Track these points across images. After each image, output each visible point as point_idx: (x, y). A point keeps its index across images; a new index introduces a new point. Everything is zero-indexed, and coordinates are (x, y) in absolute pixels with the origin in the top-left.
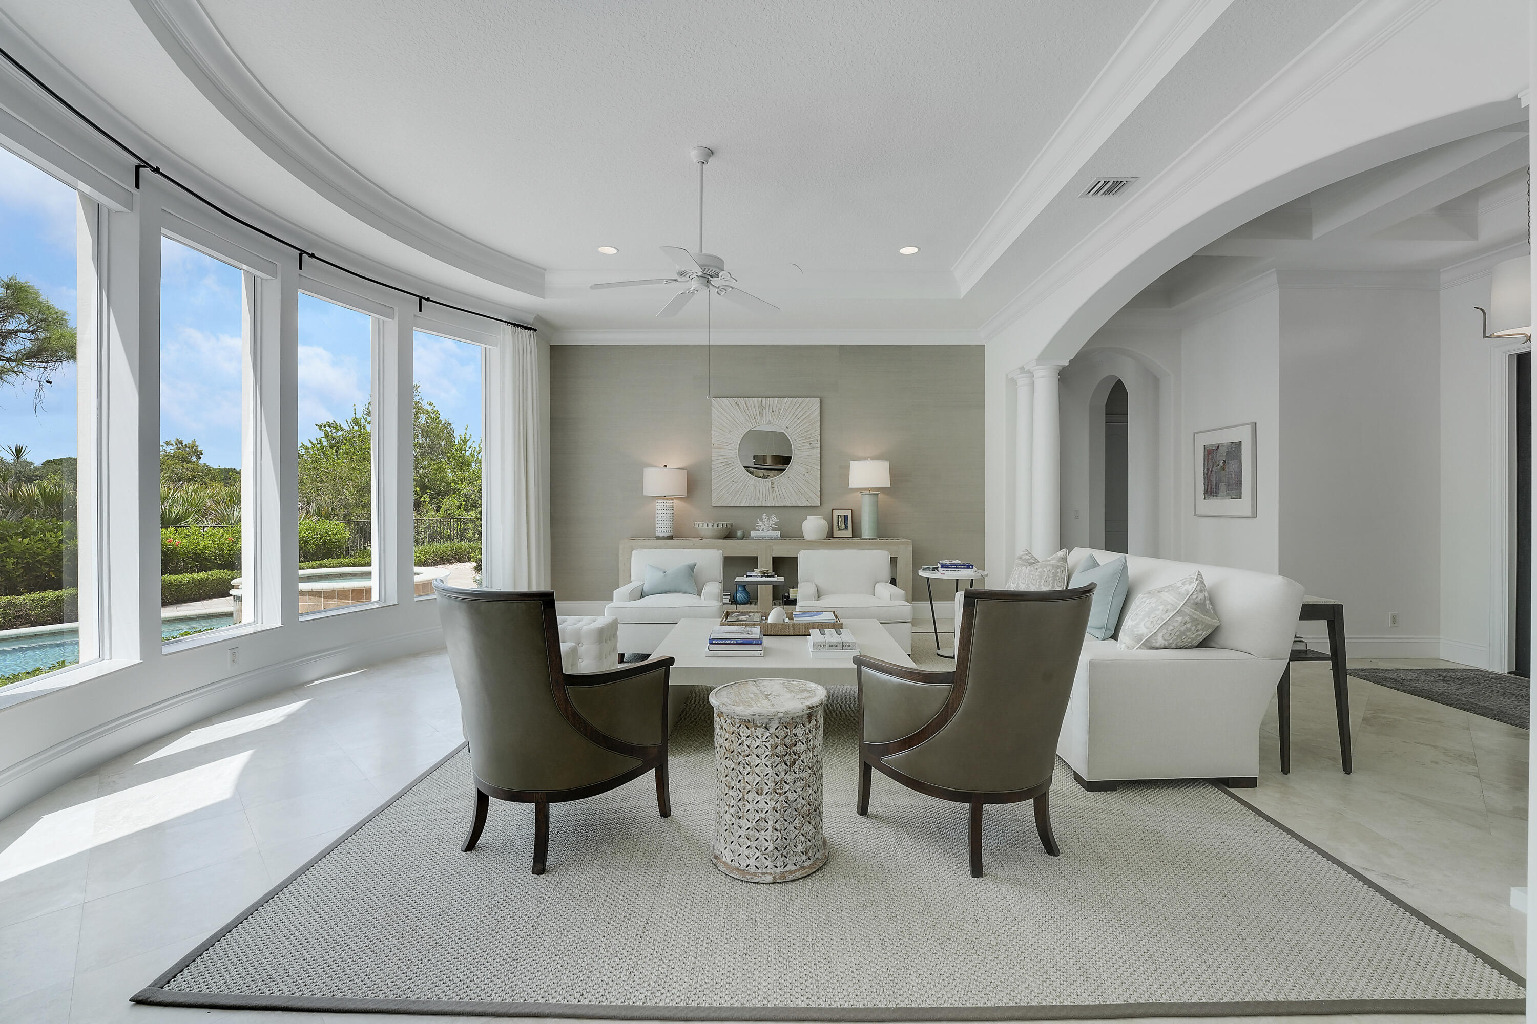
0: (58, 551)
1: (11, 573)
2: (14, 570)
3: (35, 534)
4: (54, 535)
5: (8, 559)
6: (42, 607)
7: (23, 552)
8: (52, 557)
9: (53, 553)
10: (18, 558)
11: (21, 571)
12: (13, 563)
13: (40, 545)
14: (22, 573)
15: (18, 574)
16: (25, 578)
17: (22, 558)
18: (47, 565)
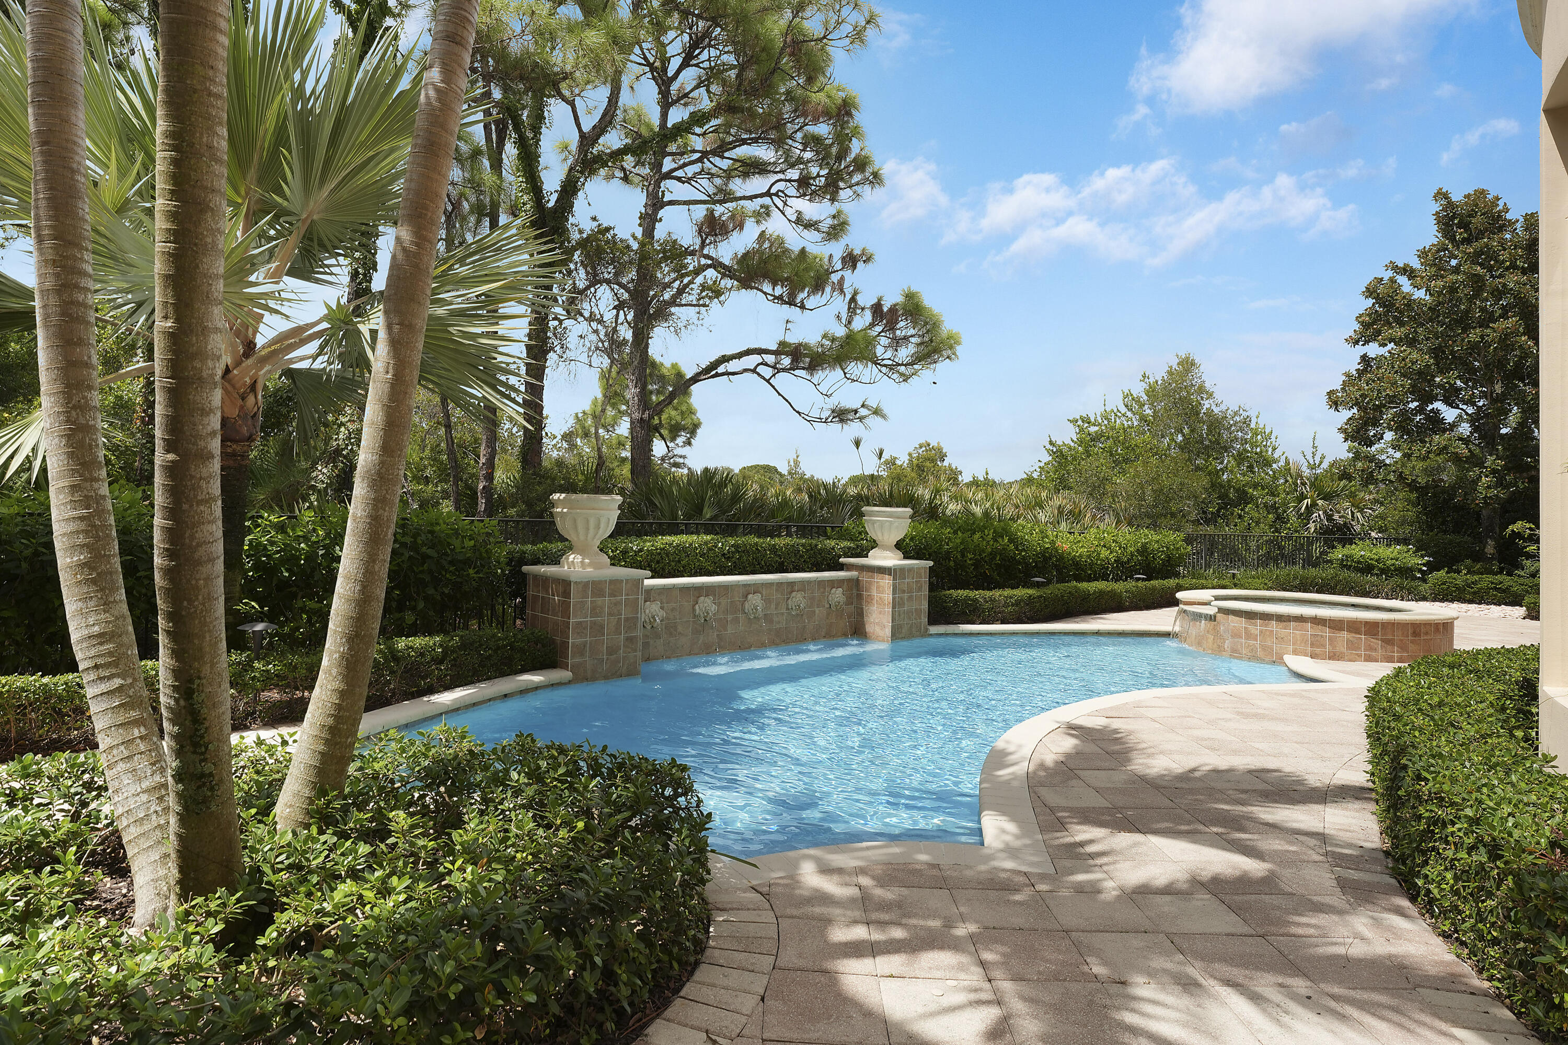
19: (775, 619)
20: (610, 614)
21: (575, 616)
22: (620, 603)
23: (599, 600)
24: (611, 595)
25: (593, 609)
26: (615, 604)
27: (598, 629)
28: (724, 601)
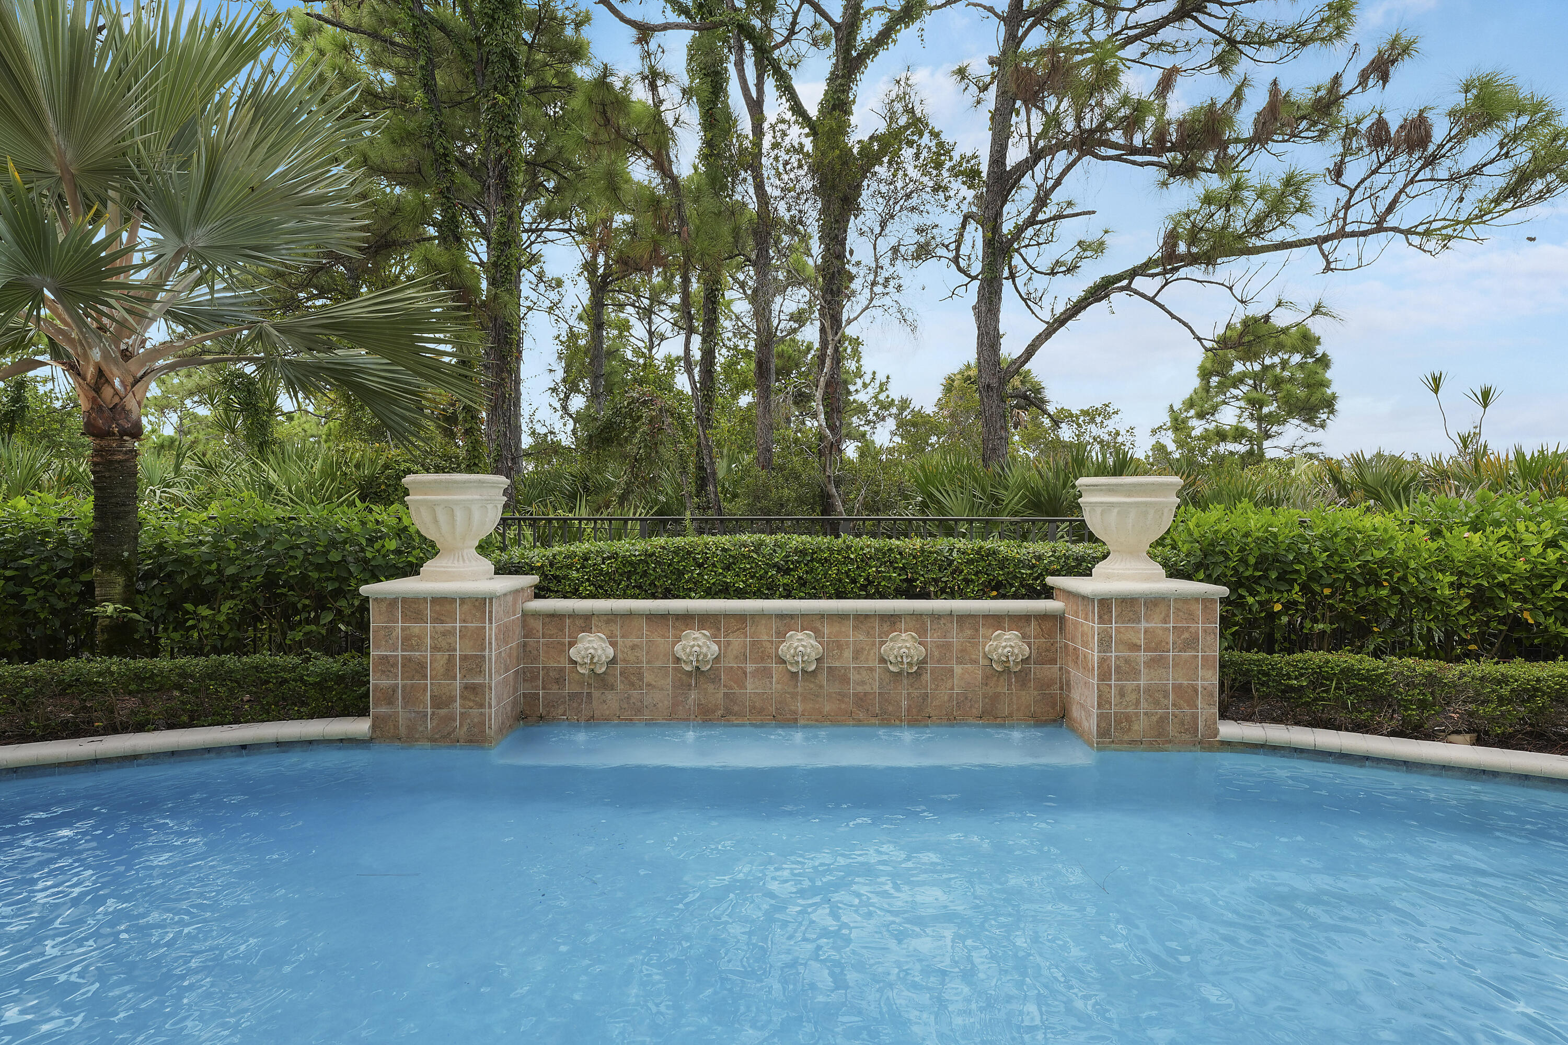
0: (1543, 564)
1: (1449, 606)
2: (1452, 599)
3: (1497, 524)
4: (1533, 528)
5: (1440, 576)
6: (1501, 700)
7: (1470, 563)
8: (1528, 579)
9: (1532, 569)
10: (1461, 574)
11: (1467, 603)
12: (1451, 584)
13: (1505, 548)
14: (1468, 608)
15: (1460, 608)
16: (1474, 618)
17: (1467, 575)
18: (1517, 596)
19: (853, 676)
20: (435, 648)
21: (378, 647)
22: (451, 632)
23: (416, 628)
24: (435, 620)
25: (406, 639)
26: (444, 634)
27: (417, 668)
28: (737, 641)
